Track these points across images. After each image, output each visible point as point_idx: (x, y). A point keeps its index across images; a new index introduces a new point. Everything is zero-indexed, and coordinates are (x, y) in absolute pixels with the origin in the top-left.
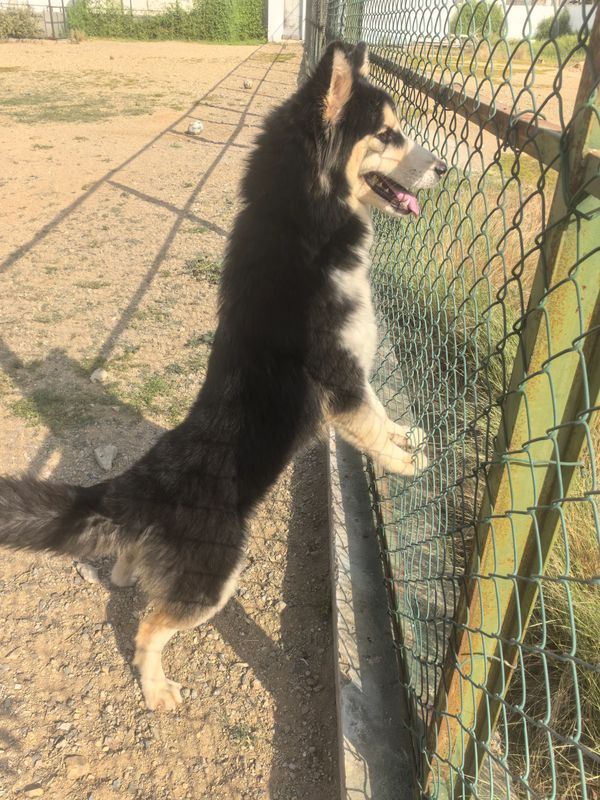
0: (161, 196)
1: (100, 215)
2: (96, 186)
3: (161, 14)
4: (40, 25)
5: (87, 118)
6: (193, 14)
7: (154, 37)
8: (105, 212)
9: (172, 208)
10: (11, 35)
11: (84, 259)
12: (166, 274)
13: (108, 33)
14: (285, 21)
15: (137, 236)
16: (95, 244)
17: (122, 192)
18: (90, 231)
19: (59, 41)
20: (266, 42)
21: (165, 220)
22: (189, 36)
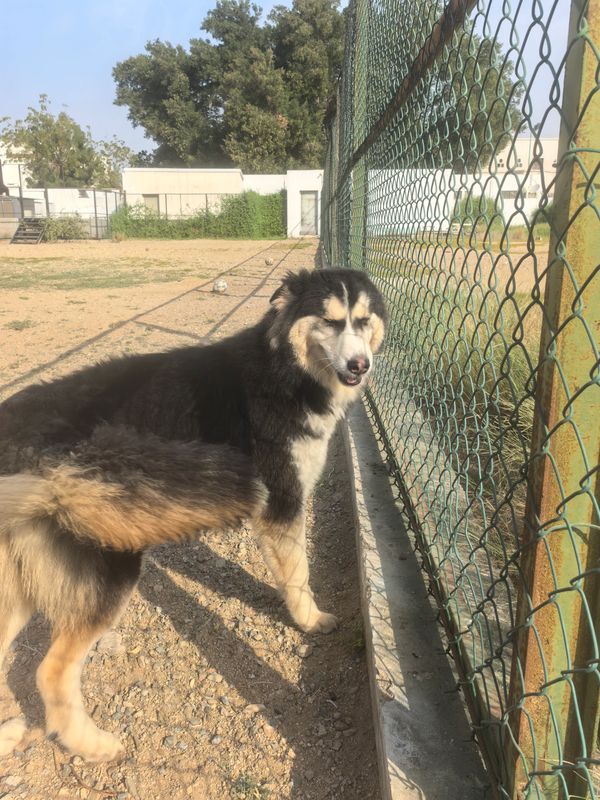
0: (185, 329)
1: (124, 342)
2: (121, 324)
3: (193, 218)
4: (86, 229)
5: (120, 285)
6: (221, 216)
7: (186, 236)
8: (129, 340)
10: (60, 237)
13: (145, 234)
14: (302, 220)
17: (147, 327)
19: (102, 241)
20: (286, 238)
22: (217, 235)
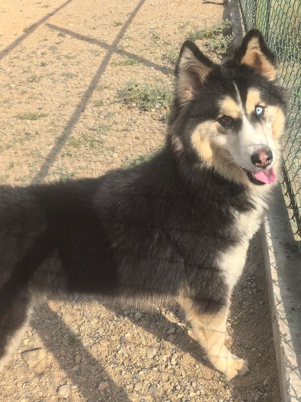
0: (94, 34)
8: (43, 50)
9: (103, 45)
11: (24, 92)
12: (99, 104)
15: (73, 70)
16: (34, 79)
17: (59, 32)
18: (29, 68)
21: (98, 55)
